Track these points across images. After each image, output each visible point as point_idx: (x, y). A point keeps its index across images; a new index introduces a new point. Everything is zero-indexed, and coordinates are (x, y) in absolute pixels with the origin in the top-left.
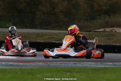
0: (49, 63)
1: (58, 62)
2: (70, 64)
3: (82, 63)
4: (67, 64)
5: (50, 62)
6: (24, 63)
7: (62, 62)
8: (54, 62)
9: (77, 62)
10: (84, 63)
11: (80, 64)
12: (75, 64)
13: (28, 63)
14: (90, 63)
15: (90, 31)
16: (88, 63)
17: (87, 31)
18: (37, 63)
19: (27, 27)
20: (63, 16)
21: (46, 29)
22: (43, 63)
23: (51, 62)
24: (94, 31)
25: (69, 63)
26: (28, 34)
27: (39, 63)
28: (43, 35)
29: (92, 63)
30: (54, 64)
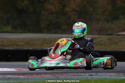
0: (57, 75)
1: (69, 74)
2: (85, 75)
3: (100, 74)
4: (80, 75)
5: (59, 74)
6: (26, 75)
7: (74, 74)
8: (64, 74)
9: (93, 74)
10: (103, 74)
11: (97, 75)
12: (91, 75)
13: (31, 75)
14: (110, 74)
15: (111, 35)
16: (107, 74)
17: (108, 35)
18: (42, 76)
19: (30, 31)
20: (77, 16)
21: (55, 33)
22: (50, 76)
23: (61, 74)
24: (117, 34)
25: (83, 74)
26: (32, 40)
27: (45, 75)
28: (51, 41)
29: (113, 74)
30: (64, 75)
